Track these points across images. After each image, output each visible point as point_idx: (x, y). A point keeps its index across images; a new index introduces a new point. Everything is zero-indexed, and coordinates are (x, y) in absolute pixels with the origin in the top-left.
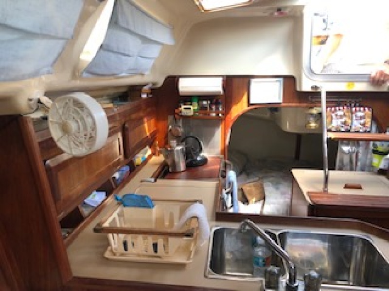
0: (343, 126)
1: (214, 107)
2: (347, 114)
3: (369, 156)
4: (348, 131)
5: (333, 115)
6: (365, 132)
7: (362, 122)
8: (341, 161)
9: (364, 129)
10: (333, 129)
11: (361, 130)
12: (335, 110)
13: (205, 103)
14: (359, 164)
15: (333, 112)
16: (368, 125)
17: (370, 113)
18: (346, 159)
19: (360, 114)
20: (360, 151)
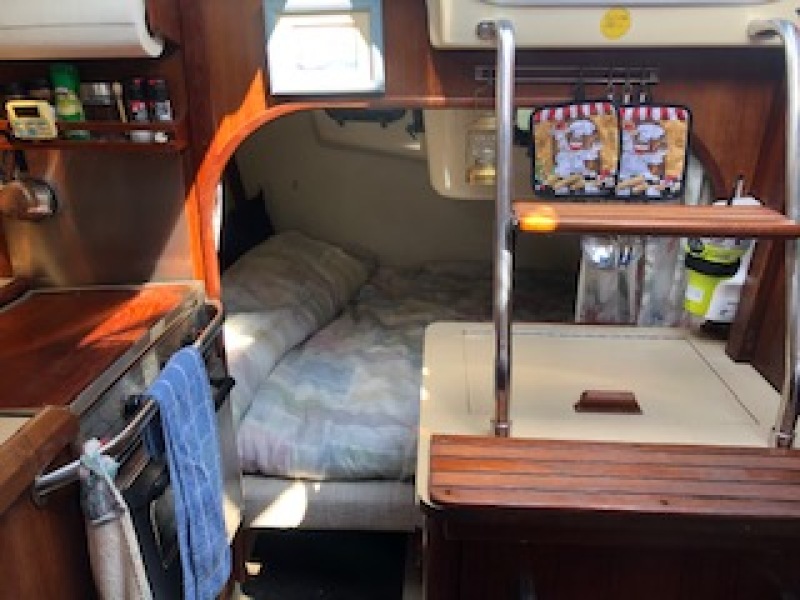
0: (593, 174)
1: (139, 109)
2: (604, 132)
3: (677, 275)
4: (608, 195)
5: (560, 135)
6: (666, 196)
7: (656, 158)
8: (593, 290)
9: (663, 184)
10: (561, 189)
11: (652, 191)
12: (567, 117)
13: (102, 89)
14: (646, 299)
15: (559, 126)
16: (676, 171)
17: (683, 126)
18: (608, 285)
19: (649, 132)
20: (650, 258)
